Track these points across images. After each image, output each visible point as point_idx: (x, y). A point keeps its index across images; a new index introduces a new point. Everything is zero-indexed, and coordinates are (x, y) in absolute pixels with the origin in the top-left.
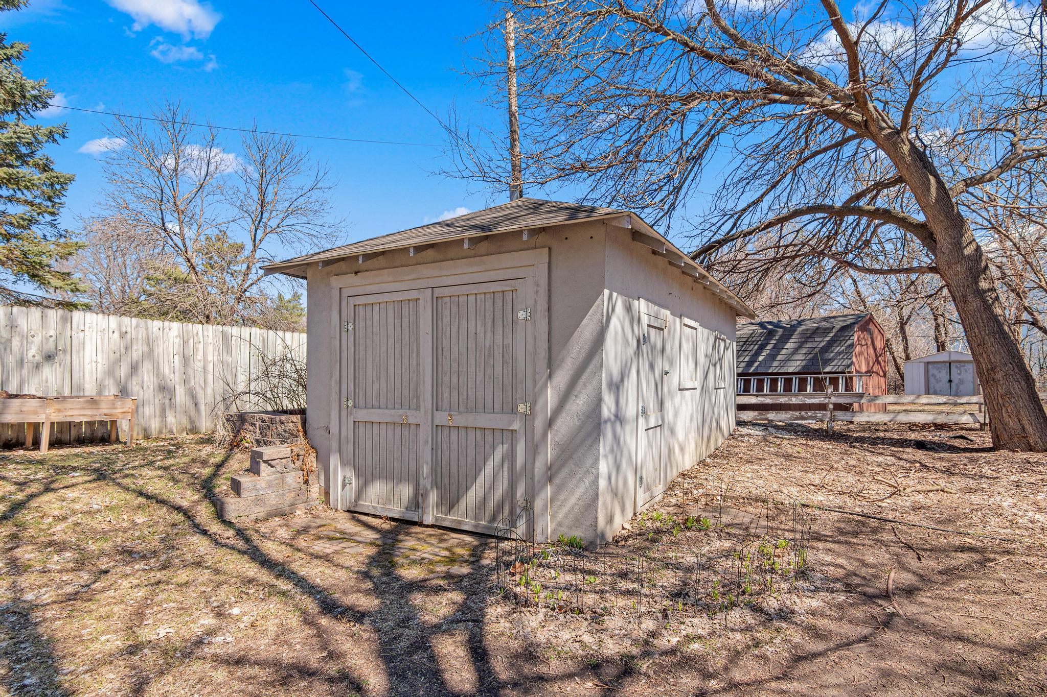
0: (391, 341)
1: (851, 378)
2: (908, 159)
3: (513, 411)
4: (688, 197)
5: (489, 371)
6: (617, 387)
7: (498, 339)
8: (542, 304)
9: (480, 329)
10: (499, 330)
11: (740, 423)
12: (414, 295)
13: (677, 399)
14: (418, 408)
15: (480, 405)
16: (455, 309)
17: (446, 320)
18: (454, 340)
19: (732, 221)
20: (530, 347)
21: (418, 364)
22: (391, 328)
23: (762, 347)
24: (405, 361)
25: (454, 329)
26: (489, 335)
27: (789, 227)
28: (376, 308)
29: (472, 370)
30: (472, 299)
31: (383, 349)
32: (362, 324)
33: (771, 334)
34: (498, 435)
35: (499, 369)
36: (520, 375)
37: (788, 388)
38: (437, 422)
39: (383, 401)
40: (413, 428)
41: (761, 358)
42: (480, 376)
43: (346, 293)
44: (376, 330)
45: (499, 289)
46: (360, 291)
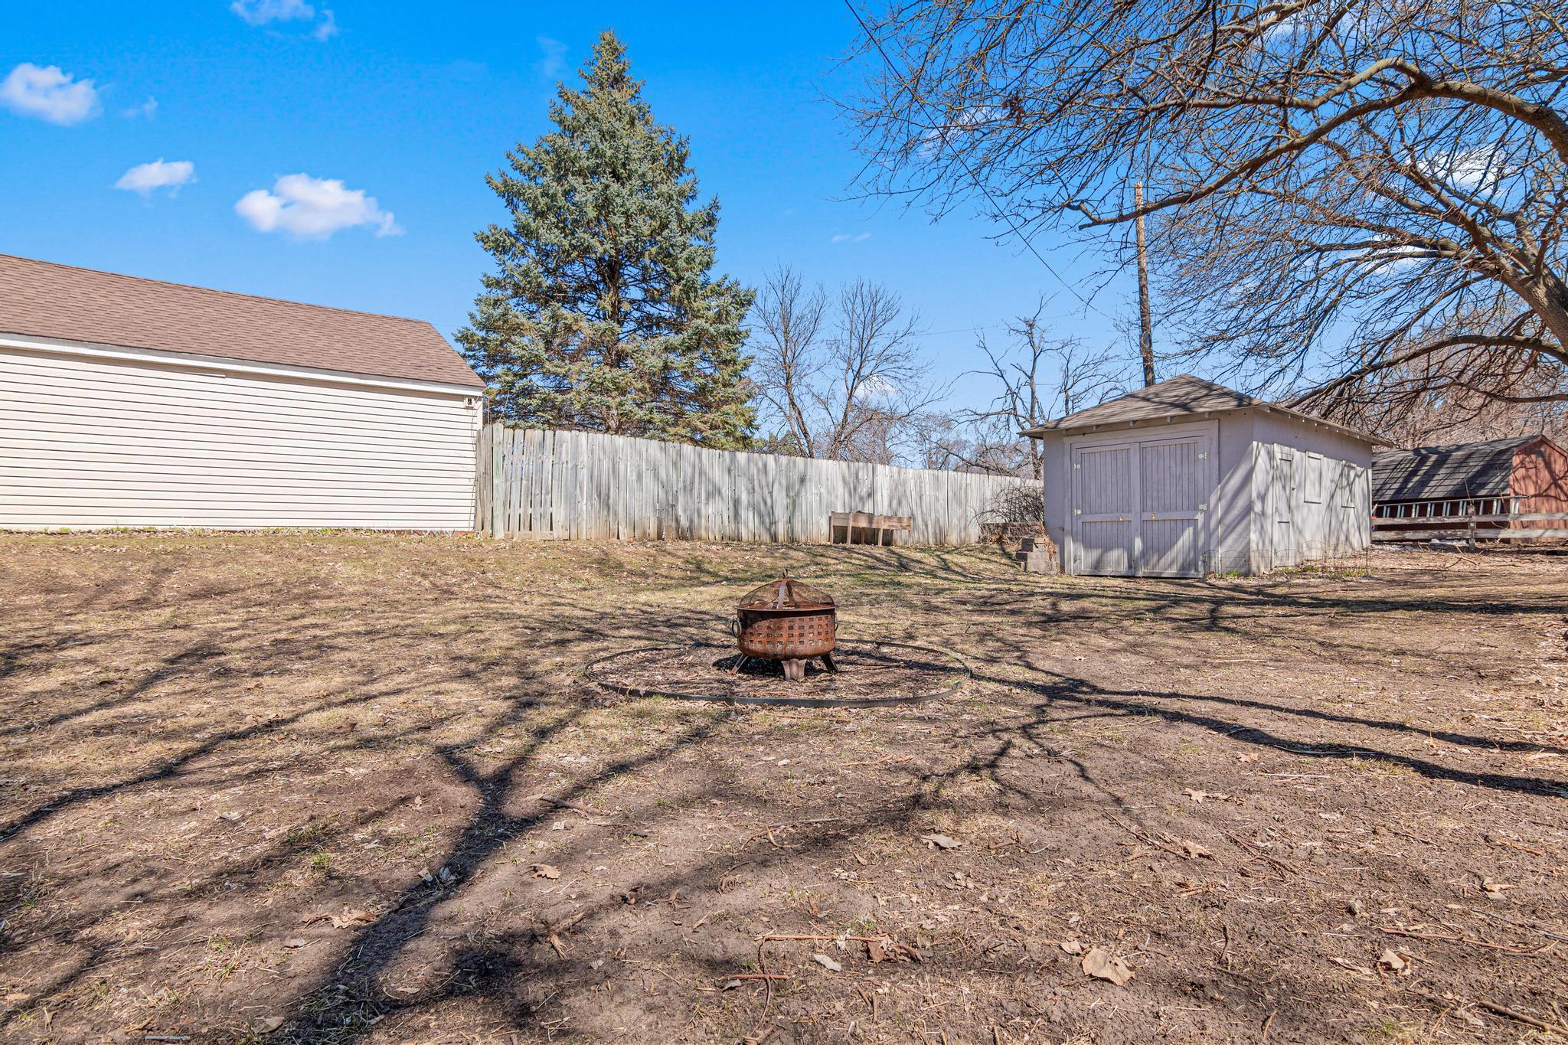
0: (1109, 474)
1: (1508, 501)
2: (1545, 301)
3: (1196, 509)
4: (1323, 336)
5: (1179, 488)
6: (1262, 498)
7: (1186, 470)
8: (1215, 449)
9: (1173, 464)
10: (1186, 465)
11: (1374, 542)
12: (1127, 446)
13: (1305, 511)
14: (1130, 511)
15: (1173, 507)
16: (1155, 454)
17: (1149, 460)
18: (1155, 472)
19: (1377, 348)
20: (1207, 474)
21: (1129, 486)
22: (1109, 466)
23: (1414, 473)
24: (1120, 485)
25: (1154, 466)
26: (1179, 468)
27: (1437, 356)
28: (1098, 455)
29: (1167, 488)
30: (1167, 448)
31: (1103, 478)
32: (1087, 465)
33: (1423, 460)
34: (1186, 523)
35: (1186, 487)
36: (1201, 489)
37: (1438, 512)
38: (1144, 518)
39: (1103, 509)
40: (1126, 524)
41: (1410, 485)
42: (1173, 491)
43: (1075, 446)
44: (1098, 468)
45: (1185, 441)
46: (1086, 445)
